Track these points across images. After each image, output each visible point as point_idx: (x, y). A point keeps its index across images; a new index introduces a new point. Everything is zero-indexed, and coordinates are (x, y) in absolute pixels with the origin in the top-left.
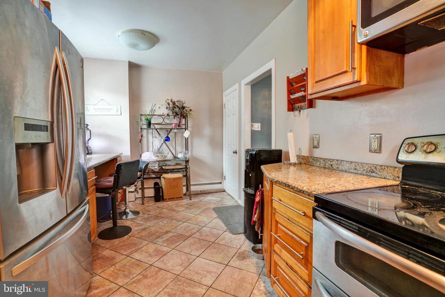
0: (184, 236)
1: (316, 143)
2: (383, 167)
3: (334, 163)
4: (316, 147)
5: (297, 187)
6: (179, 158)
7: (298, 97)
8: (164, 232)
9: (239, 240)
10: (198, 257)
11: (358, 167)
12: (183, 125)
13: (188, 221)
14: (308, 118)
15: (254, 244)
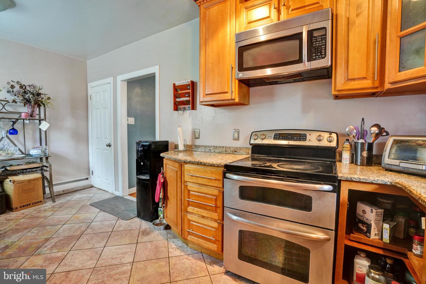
0: (74, 236)
1: (197, 135)
2: (241, 148)
3: (211, 148)
4: (197, 138)
5: (208, 162)
6: (32, 156)
7: (183, 101)
8: (43, 241)
9: (135, 223)
10: (104, 247)
11: (227, 150)
12: (37, 114)
13: (68, 222)
14: (191, 117)
15: (150, 221)
